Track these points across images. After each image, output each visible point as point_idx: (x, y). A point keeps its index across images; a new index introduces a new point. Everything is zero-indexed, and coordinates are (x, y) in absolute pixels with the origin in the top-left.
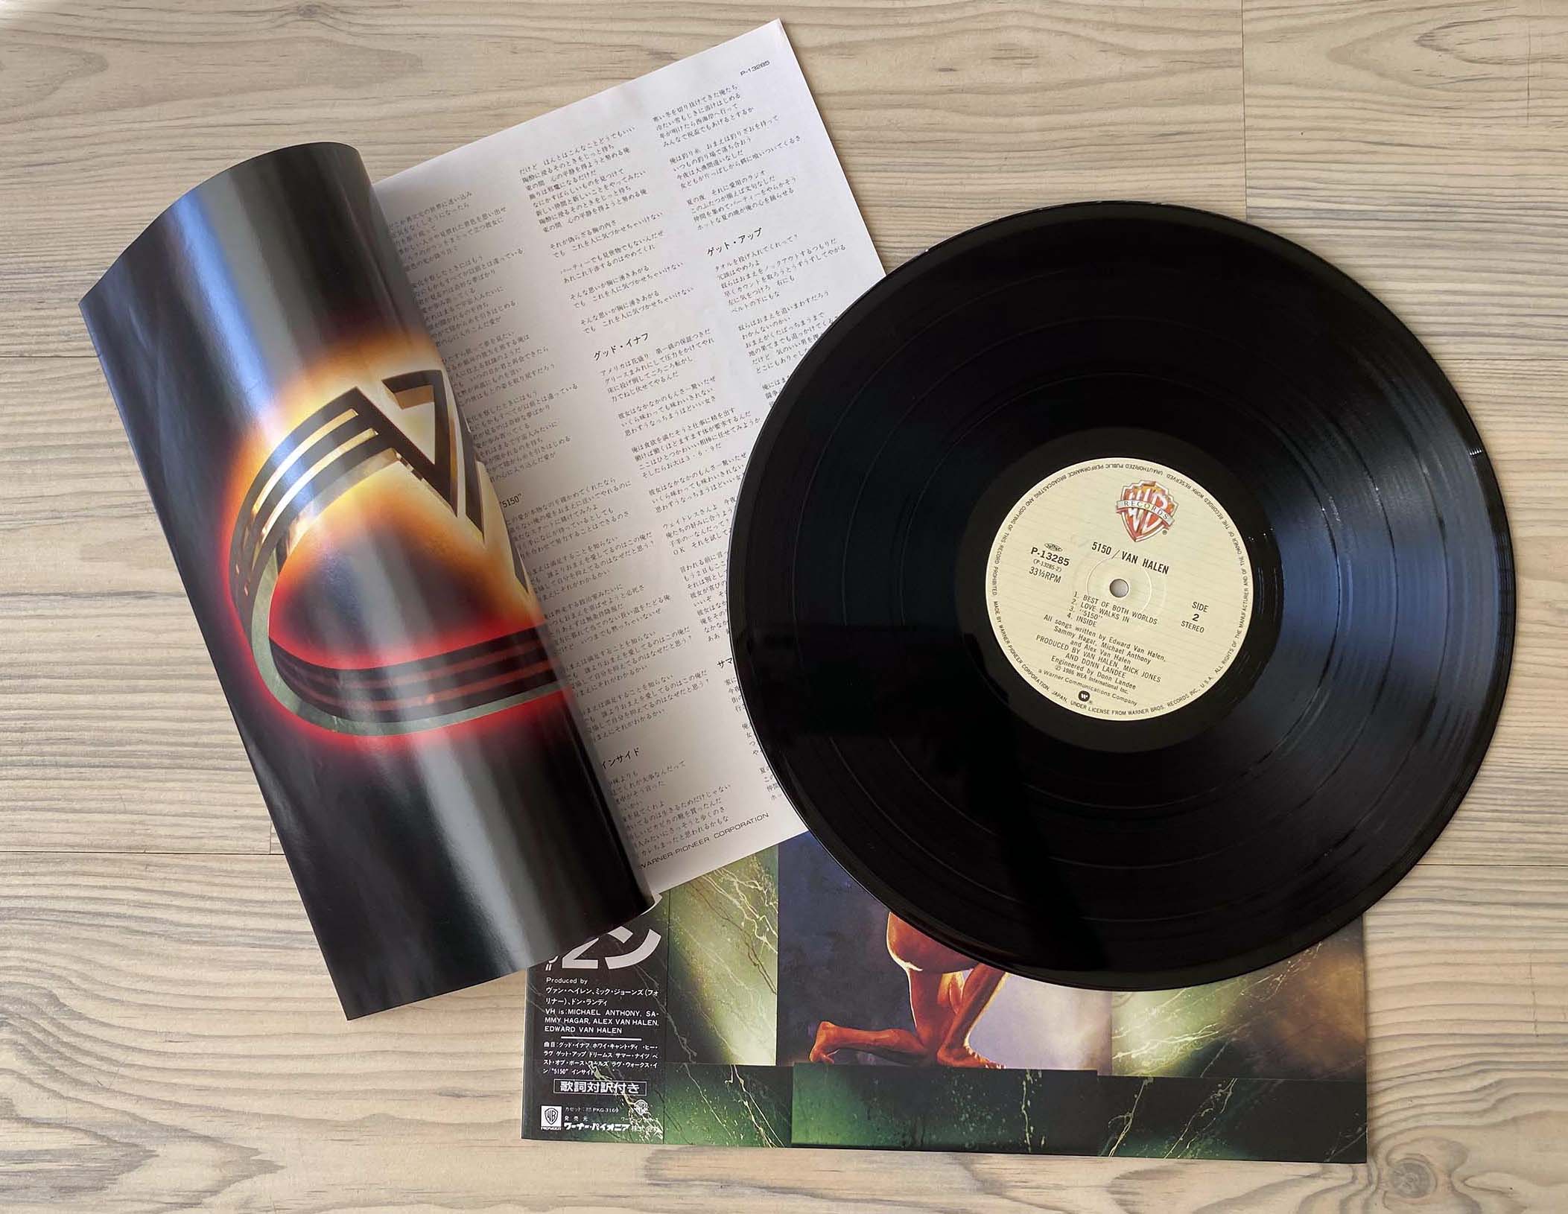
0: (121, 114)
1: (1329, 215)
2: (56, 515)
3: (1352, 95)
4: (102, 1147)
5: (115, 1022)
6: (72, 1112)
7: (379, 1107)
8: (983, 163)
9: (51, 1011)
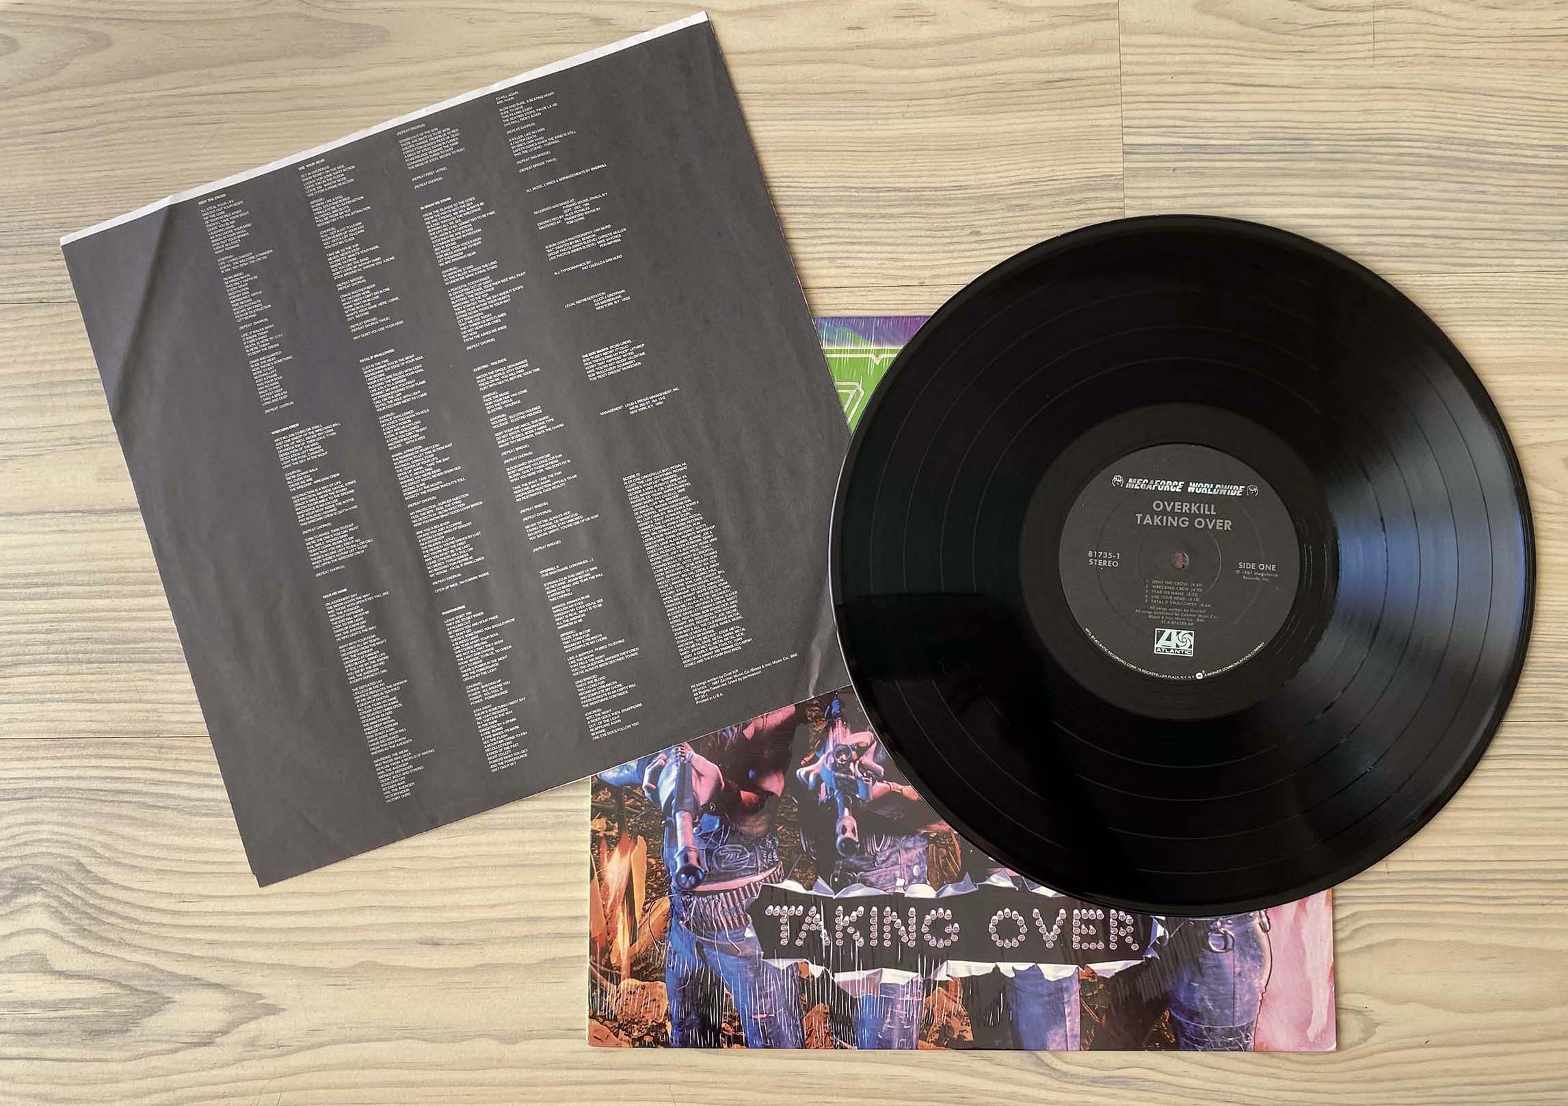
0: (123, 86)
1: (1197, 150)
2: (74, 441)
3: (1216, 42)
4: (127, 995)
5: (135, 886)
6: (99, 965)
7: (366, 955)
8: (889, 110)
9: (79, 877)
